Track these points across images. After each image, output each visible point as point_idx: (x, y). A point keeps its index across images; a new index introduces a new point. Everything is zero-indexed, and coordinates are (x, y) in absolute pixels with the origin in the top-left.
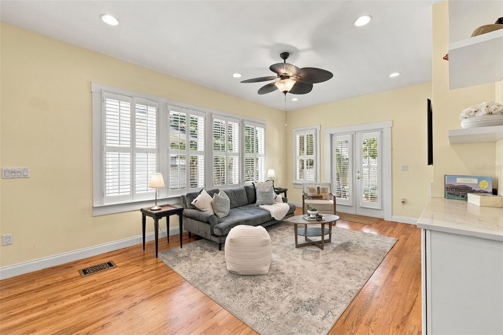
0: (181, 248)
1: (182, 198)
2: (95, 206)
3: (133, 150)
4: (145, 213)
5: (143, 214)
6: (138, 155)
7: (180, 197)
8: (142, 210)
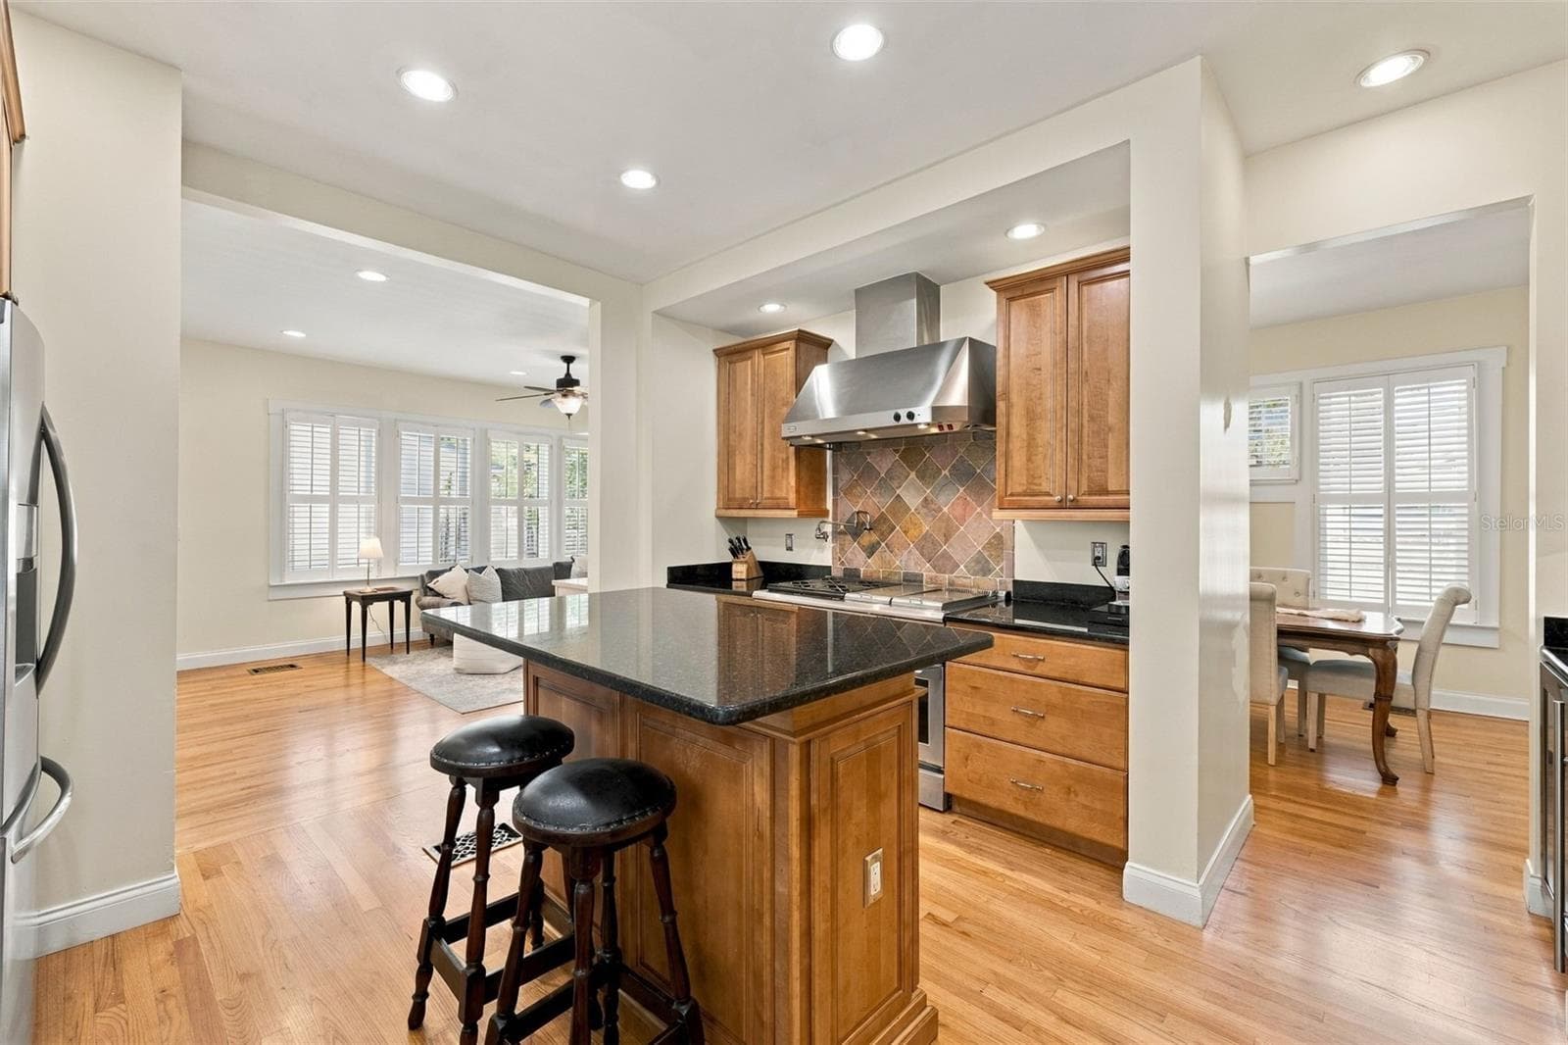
0: (408, 653)
1: (419, 579)
2: (272, 584)
3: (334, 499)
4: (349, 599)
5: (347, 599)
6: (342, 508)
7: (416, 578)
8: (345, 594)
